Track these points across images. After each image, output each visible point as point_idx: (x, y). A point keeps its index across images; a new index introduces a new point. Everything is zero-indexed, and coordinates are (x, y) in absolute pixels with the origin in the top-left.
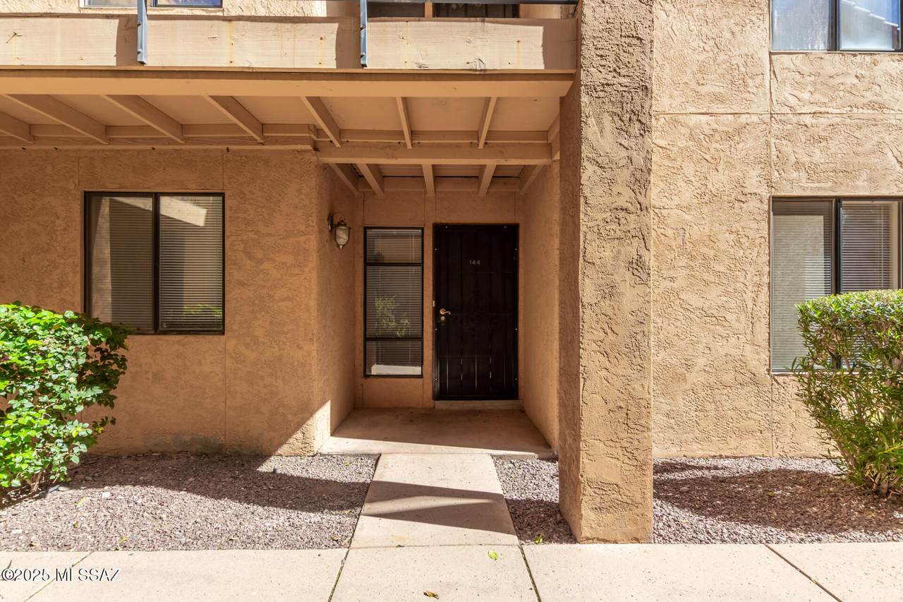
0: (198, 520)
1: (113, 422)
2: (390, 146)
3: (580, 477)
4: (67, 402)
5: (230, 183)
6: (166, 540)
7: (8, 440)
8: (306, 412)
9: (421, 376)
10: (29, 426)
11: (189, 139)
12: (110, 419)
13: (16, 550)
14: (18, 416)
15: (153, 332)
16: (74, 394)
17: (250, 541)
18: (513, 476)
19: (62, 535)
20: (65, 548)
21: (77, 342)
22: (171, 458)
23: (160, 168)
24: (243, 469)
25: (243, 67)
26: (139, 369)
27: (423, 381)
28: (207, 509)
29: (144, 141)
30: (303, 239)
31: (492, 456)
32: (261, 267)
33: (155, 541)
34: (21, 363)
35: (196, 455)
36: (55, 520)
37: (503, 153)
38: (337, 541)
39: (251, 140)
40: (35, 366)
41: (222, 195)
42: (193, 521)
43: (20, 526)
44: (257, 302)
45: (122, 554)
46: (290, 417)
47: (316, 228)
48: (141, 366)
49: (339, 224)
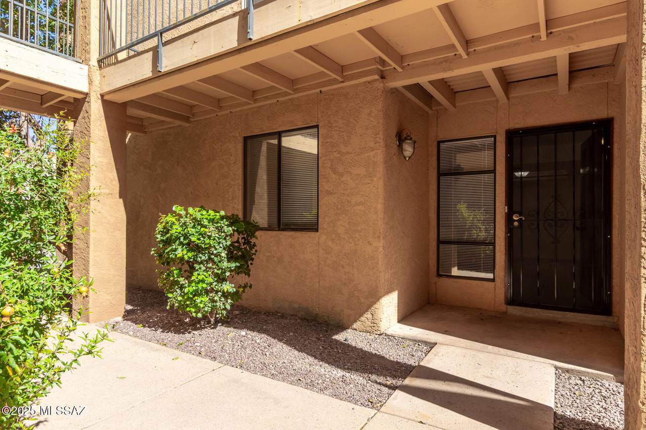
0: (286, 361)
1: (251, 287)
2: (446, 60)
3: (640, 405)
4: (222, 269)
5: (322, 117)
6: (263, 369)
7: (194, 288)
8: (374, 297)
9: (493, 280)
10: (203, 281)
11: (297, 89)
12: (249, 285)
13: (193, 354)
14: (199, 275)
15: (277, 229)
16: (225, 264)
17: (311, 384)
18: (577, 393)
19: (215, 351)
20: (214, 359)
21: (226, 231)
22: (287, 318)
23: (281, 114)
24: (326, 334)
25: (307, 22)
26: (270, 254)
27: (495, 285)
28: (294, 356)
29: (273, 97)
30: (372, 153)
31: (557, 368)
32: (343, 179)
33: (258, 368)
34: (198, 242)
35: (302, 319)
36: (215, 342)
37: (572, 39)
38: (372, 402)
39: (334, 81)
40: (205, 245)
41: (317, 126)
42: (282, 361)
43: (199, 342)
44: (339, 207)
45: (239, 370)
46: (362, 300)
47: (382, 144)
48: (271, 252)
49: (406, 139)
